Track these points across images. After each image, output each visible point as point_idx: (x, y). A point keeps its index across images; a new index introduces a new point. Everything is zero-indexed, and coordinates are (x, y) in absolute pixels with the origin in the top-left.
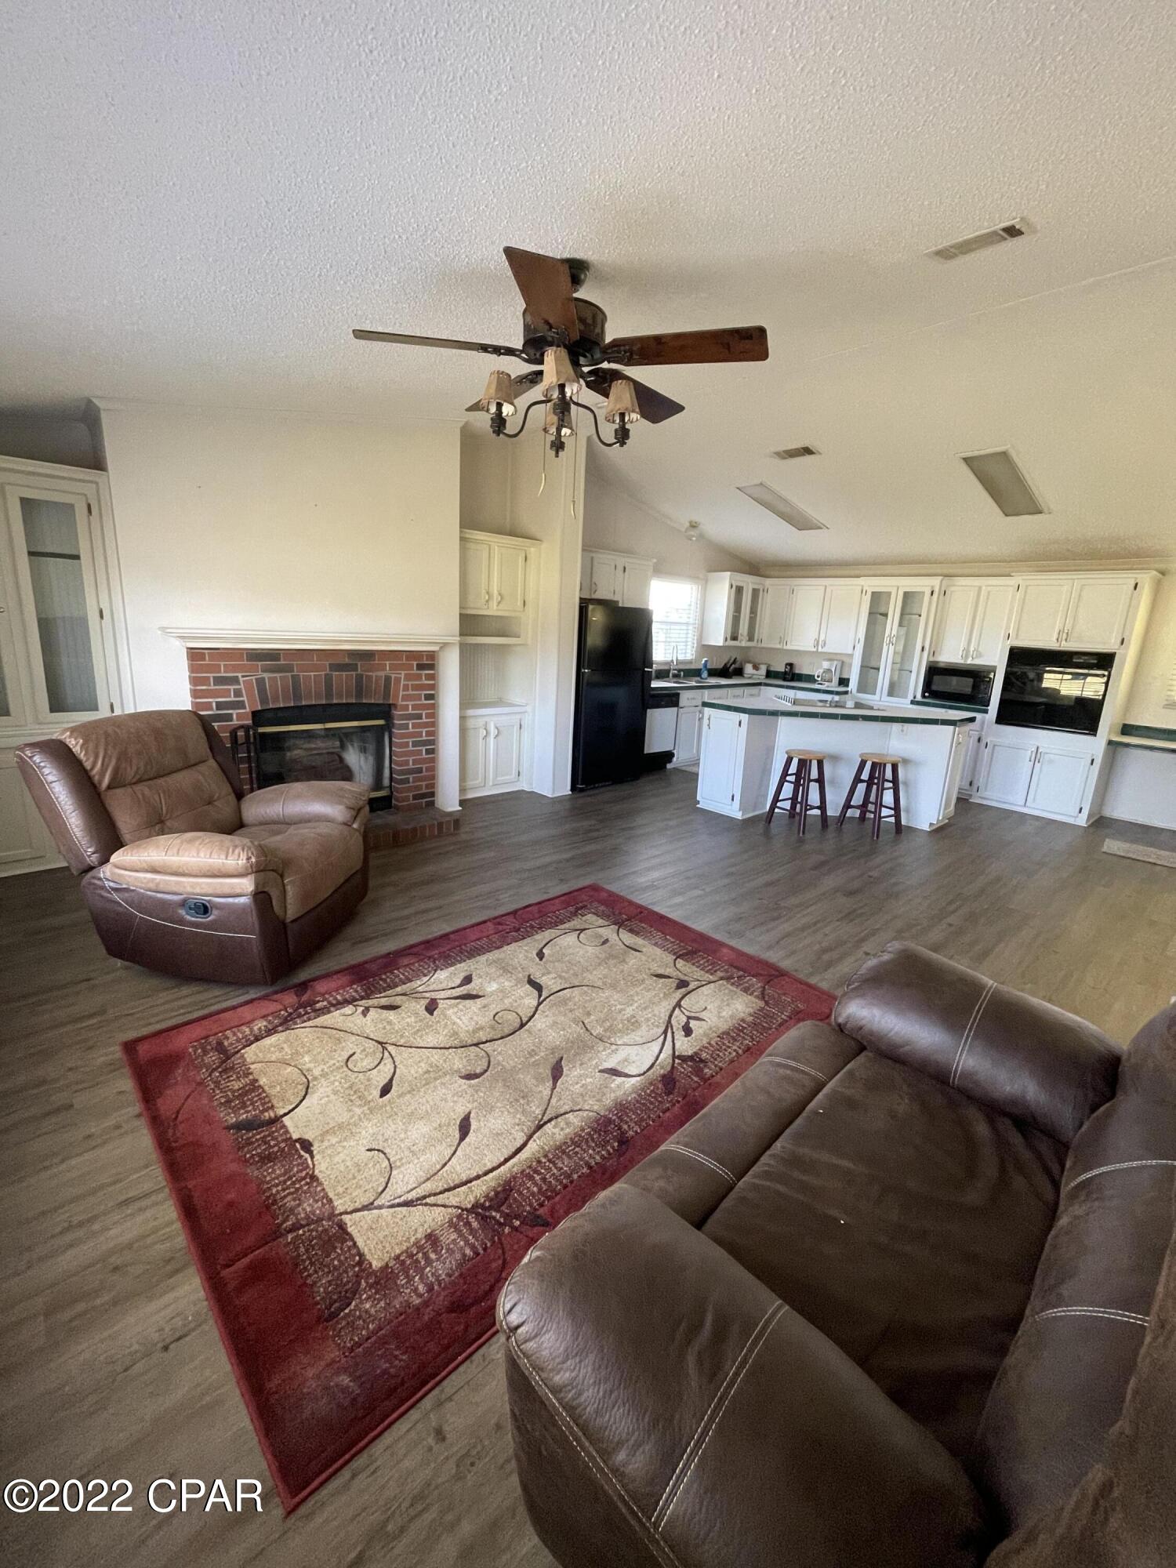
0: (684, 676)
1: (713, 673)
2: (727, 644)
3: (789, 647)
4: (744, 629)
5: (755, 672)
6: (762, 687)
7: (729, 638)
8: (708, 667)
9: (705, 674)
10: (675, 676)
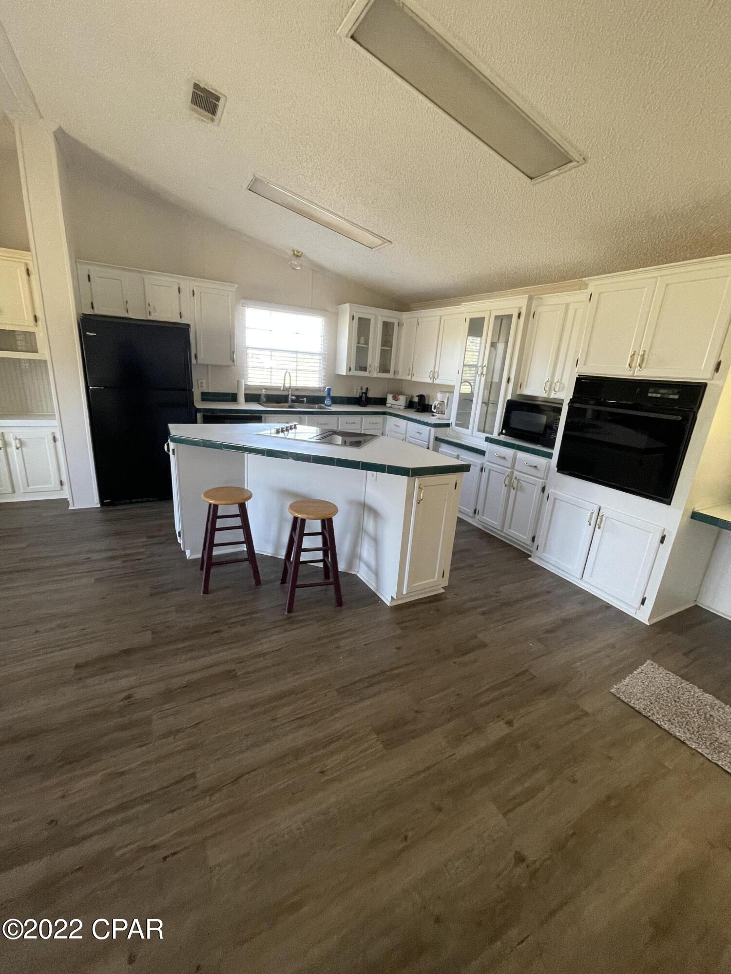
0: (307, 402)
1: (336, 401)
2: (351, 373)
3: (415, 379)
4: (374, 359)
5: (394, 402)
6: (388, 417)
7: (353, 368)
8: (332, 395)
9: (328, 401)
10: (293, 401)
